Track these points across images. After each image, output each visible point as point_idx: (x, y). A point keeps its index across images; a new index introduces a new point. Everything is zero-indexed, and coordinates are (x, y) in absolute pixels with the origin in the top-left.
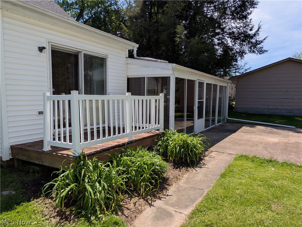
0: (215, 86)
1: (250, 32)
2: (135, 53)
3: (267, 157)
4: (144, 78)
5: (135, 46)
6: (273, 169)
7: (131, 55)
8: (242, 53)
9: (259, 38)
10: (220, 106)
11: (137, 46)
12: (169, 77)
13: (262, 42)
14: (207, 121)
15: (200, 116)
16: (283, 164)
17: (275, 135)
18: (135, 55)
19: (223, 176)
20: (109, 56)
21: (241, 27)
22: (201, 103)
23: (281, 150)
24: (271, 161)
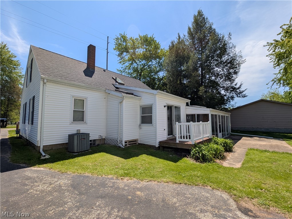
0: (224, 116)
1: (236, 87)
2: (189, 103)
3: (264, 149)
4: (195, 115)
5: (189, 101)
6: (268, 154)
7: (187, 104)
8: (232, 98)
9: (242, 89)
10: (227, 127)
11: (190, 101)
12: (208, 114)
13: (244, 91)
14: (223, 134)
15: (220, 132)
16: (272, 152)
17: (263, 142)
18: (189, 105)
19: (247, 155)
20: (181, 106)
21: (229, 83)
22: (220, 125)
23: (269, 147)
24: (266, 151)
